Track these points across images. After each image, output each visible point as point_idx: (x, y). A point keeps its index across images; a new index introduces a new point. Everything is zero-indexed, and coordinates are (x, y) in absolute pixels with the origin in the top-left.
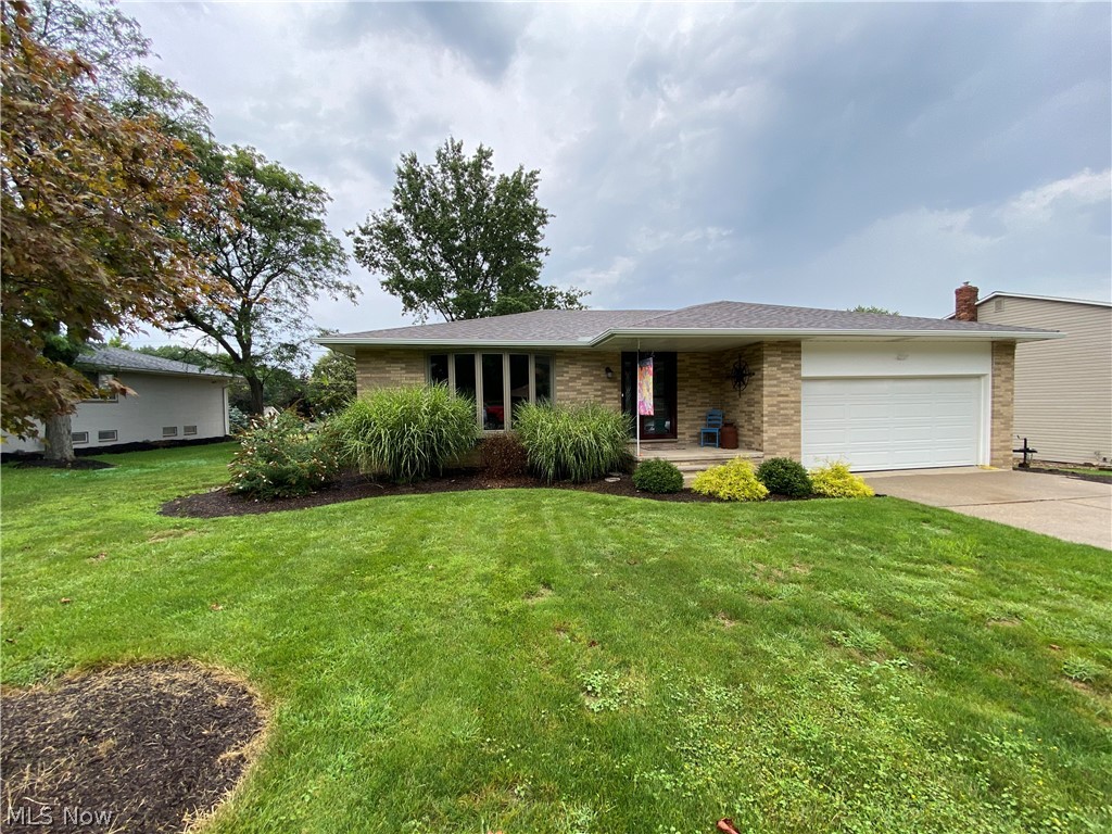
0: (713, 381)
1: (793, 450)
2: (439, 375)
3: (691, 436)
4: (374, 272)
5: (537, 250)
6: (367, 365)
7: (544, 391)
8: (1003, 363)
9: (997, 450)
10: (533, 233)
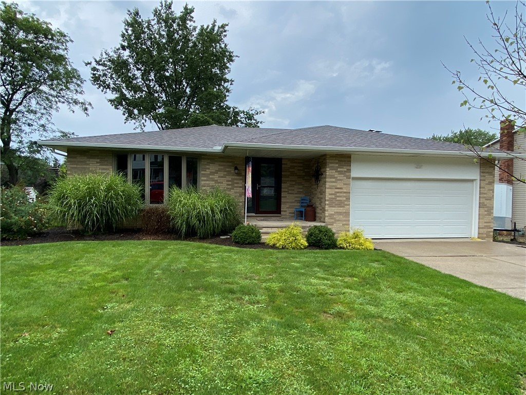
0: (306, 178)
1: (344, 223)
2: (121, 166)
3: (290, 213)
4: (106, 92)
5: (226, 81)
6: (75, 160)
7: (194, 180)
8: (487, 173)
9: (482, 228)
10: (223, 67)
